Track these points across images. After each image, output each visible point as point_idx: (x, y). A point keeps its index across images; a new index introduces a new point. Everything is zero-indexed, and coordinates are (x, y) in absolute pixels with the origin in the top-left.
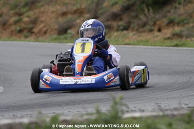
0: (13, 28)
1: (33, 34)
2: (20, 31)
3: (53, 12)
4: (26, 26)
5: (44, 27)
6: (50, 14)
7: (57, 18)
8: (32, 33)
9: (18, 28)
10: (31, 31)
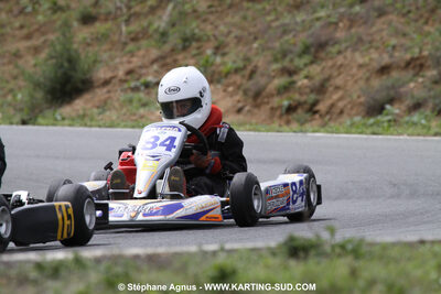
0: (276, 101)
1: (317, 116)
2: (291, 109)
3: (360, 66)
4: (303, 98)
5: (341, 99)
6: (354, 70)
7: (368, 79)
8: (316, 112)
9: (286, 103)
10: (312, 110)
